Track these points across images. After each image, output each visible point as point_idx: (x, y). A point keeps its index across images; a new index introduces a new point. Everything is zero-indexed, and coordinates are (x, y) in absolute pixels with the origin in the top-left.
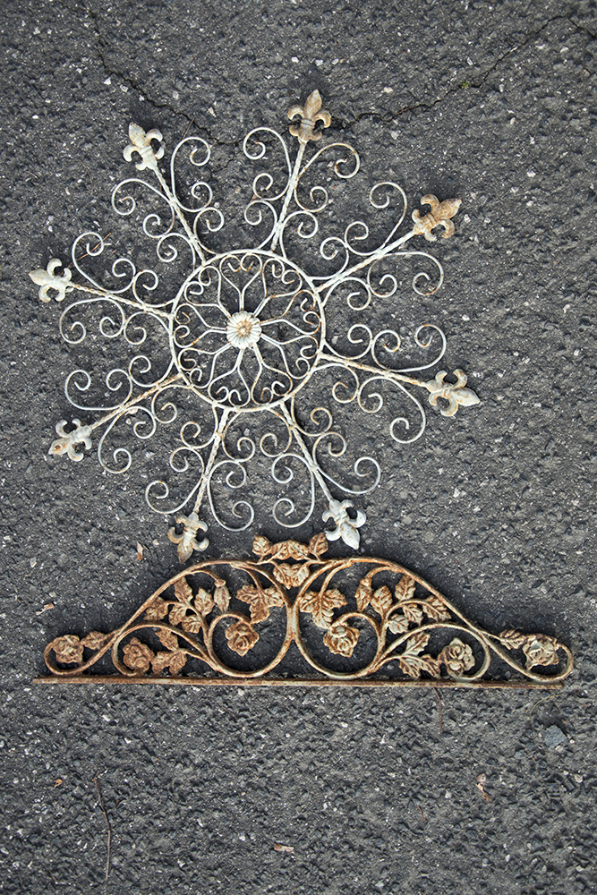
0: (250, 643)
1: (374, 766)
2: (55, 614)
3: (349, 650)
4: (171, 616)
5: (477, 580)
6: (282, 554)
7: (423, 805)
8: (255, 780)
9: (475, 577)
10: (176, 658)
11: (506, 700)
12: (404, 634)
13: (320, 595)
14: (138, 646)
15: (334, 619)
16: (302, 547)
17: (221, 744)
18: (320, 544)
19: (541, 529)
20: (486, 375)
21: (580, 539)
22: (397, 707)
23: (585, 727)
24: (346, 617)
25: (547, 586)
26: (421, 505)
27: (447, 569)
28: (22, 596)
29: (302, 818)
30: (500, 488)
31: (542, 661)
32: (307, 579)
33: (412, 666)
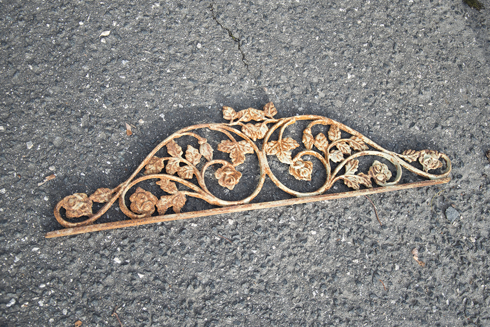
0: (236, 179)
1: (341, 258)
2: (57, 183)
3: (309, 176)
4: (168, 168)
5: (375, 127)
6: (246, 117)
7: (382, 278)
8: (255, 286)
9: (374, 125)
10: (178, 199)
11: (414, 199)
12: (341, 162)
13: (280, 141)
14: (144, 193)
15: (293, 156)
16: (260, 111)
17: (222, 264)
18: (271, 108)
19: (405, 93)
20: (348, 11)
21: (428, 97)
22: (346, 215)
23: (465, 208)
24: (301, 154)
25: (418, 126)
26: (328, 85)
27: (355, 122)
28: (21, 173)
29: (298, 307)
30: (374, 72)
31: (433, 166)
32: (268, 132)
33: (353, 181)
